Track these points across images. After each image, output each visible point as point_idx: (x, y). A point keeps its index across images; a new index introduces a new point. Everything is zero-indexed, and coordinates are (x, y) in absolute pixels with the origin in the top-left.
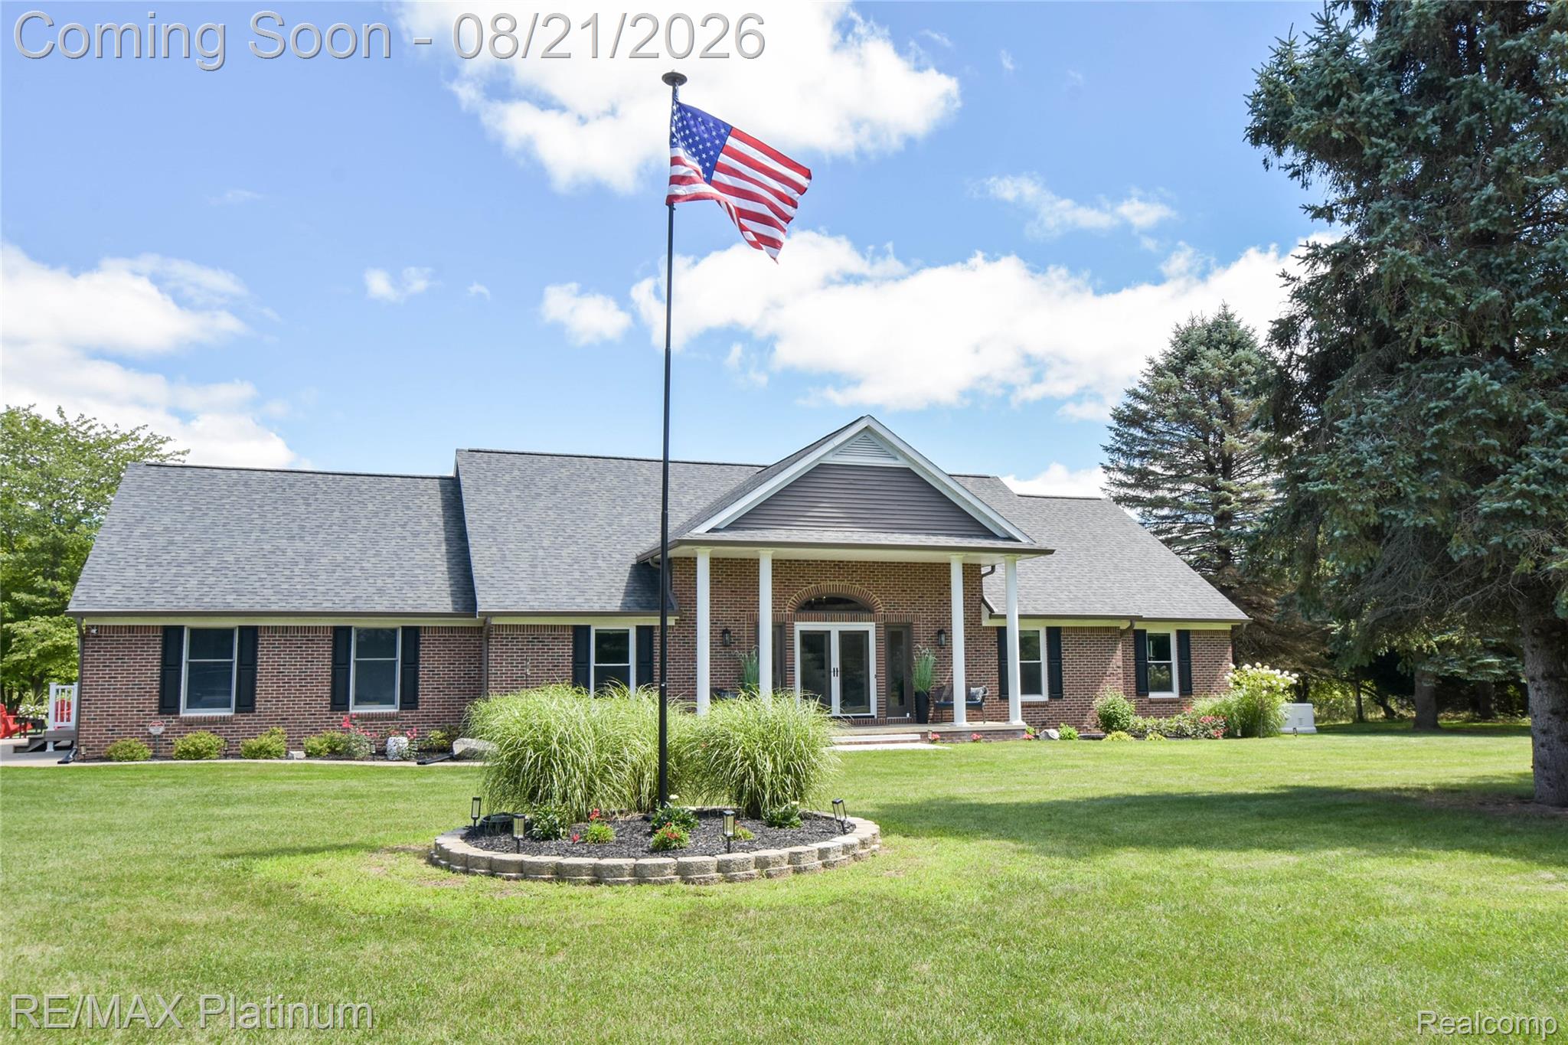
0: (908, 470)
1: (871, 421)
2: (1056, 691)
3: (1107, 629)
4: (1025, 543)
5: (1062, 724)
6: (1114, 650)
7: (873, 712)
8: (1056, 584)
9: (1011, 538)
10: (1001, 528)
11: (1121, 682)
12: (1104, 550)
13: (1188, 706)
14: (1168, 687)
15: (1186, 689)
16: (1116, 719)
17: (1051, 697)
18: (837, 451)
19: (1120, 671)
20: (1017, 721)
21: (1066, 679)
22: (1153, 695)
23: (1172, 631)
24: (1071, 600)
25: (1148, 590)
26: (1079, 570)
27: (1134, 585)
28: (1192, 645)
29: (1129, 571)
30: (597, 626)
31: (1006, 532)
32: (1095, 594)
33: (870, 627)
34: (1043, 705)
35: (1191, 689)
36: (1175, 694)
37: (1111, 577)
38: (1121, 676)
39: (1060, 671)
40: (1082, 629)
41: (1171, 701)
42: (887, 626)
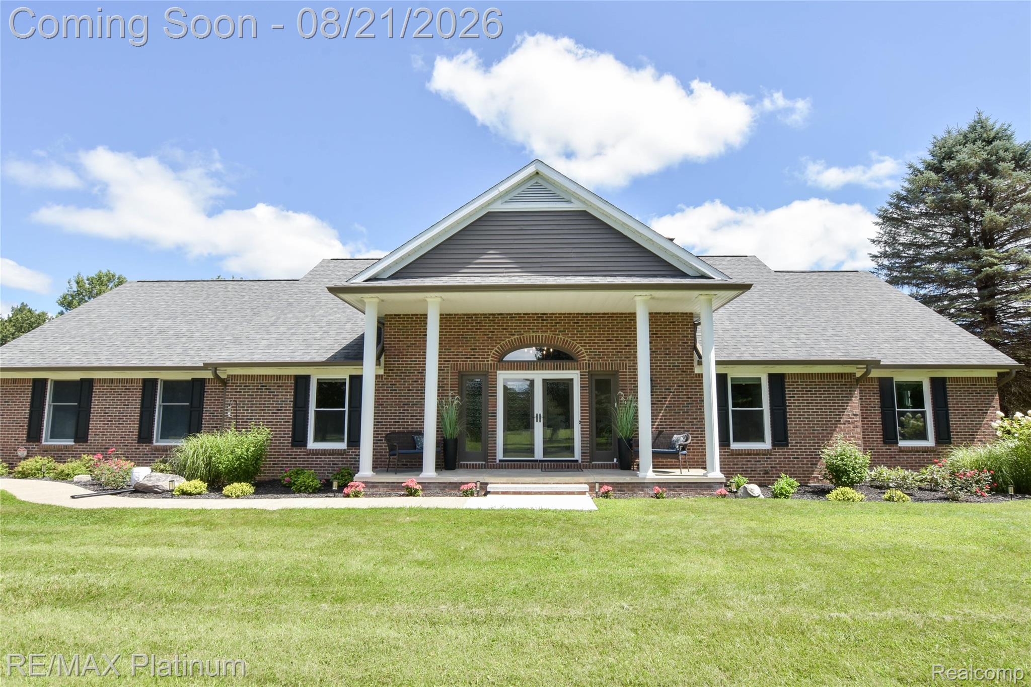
0: (584, 214)
1: (539, 165)
2: (780, 438)
3: (841, 375)
4: (718, 279)
5: (783, 475)
6: (849, 397)
7: (577, 456)
8: (785, 332)
9: (704, 276)
10: (691, 267)
11: (859, 430)
12: (853, 308)
13: (947, 456)
14: (923, 436)
15: (944, 437)
16: (846, 472)
17: (774, 445)
18: (507, 199)
19: (858, 419)
20: (715, 473)
21: (791, 426)
22: (902, 444)
23: (925, 380)
24: (797, 346)
25: (898, 340)
26: (814, 321)
27: (882, 335)
28: (950, 393)
29: (878, 324)
30: (316, 375)
31: (697, 270)
32: (827, 341)
33: (574, 375)
34: (766, 453)
35: (949, 438)
36: (930, 442)
37: (857, 330)
38: (860, 424)
39: (785, 419)
40: (811, 375)
41: (926, 450)
42: (591, 374)
